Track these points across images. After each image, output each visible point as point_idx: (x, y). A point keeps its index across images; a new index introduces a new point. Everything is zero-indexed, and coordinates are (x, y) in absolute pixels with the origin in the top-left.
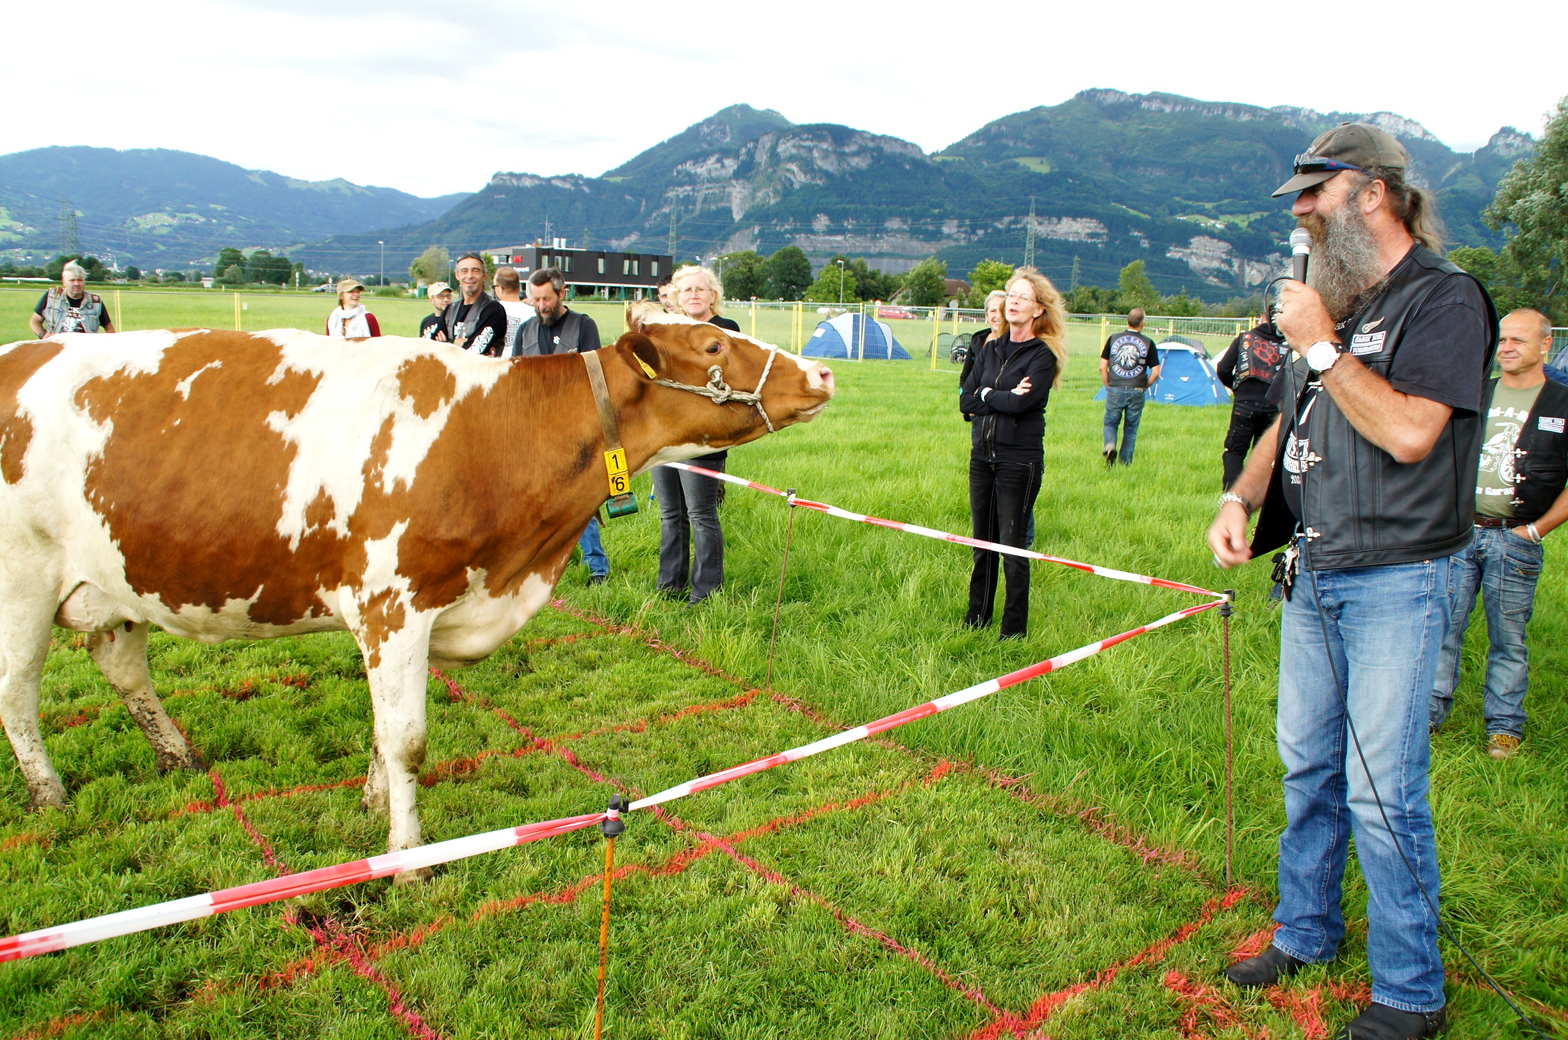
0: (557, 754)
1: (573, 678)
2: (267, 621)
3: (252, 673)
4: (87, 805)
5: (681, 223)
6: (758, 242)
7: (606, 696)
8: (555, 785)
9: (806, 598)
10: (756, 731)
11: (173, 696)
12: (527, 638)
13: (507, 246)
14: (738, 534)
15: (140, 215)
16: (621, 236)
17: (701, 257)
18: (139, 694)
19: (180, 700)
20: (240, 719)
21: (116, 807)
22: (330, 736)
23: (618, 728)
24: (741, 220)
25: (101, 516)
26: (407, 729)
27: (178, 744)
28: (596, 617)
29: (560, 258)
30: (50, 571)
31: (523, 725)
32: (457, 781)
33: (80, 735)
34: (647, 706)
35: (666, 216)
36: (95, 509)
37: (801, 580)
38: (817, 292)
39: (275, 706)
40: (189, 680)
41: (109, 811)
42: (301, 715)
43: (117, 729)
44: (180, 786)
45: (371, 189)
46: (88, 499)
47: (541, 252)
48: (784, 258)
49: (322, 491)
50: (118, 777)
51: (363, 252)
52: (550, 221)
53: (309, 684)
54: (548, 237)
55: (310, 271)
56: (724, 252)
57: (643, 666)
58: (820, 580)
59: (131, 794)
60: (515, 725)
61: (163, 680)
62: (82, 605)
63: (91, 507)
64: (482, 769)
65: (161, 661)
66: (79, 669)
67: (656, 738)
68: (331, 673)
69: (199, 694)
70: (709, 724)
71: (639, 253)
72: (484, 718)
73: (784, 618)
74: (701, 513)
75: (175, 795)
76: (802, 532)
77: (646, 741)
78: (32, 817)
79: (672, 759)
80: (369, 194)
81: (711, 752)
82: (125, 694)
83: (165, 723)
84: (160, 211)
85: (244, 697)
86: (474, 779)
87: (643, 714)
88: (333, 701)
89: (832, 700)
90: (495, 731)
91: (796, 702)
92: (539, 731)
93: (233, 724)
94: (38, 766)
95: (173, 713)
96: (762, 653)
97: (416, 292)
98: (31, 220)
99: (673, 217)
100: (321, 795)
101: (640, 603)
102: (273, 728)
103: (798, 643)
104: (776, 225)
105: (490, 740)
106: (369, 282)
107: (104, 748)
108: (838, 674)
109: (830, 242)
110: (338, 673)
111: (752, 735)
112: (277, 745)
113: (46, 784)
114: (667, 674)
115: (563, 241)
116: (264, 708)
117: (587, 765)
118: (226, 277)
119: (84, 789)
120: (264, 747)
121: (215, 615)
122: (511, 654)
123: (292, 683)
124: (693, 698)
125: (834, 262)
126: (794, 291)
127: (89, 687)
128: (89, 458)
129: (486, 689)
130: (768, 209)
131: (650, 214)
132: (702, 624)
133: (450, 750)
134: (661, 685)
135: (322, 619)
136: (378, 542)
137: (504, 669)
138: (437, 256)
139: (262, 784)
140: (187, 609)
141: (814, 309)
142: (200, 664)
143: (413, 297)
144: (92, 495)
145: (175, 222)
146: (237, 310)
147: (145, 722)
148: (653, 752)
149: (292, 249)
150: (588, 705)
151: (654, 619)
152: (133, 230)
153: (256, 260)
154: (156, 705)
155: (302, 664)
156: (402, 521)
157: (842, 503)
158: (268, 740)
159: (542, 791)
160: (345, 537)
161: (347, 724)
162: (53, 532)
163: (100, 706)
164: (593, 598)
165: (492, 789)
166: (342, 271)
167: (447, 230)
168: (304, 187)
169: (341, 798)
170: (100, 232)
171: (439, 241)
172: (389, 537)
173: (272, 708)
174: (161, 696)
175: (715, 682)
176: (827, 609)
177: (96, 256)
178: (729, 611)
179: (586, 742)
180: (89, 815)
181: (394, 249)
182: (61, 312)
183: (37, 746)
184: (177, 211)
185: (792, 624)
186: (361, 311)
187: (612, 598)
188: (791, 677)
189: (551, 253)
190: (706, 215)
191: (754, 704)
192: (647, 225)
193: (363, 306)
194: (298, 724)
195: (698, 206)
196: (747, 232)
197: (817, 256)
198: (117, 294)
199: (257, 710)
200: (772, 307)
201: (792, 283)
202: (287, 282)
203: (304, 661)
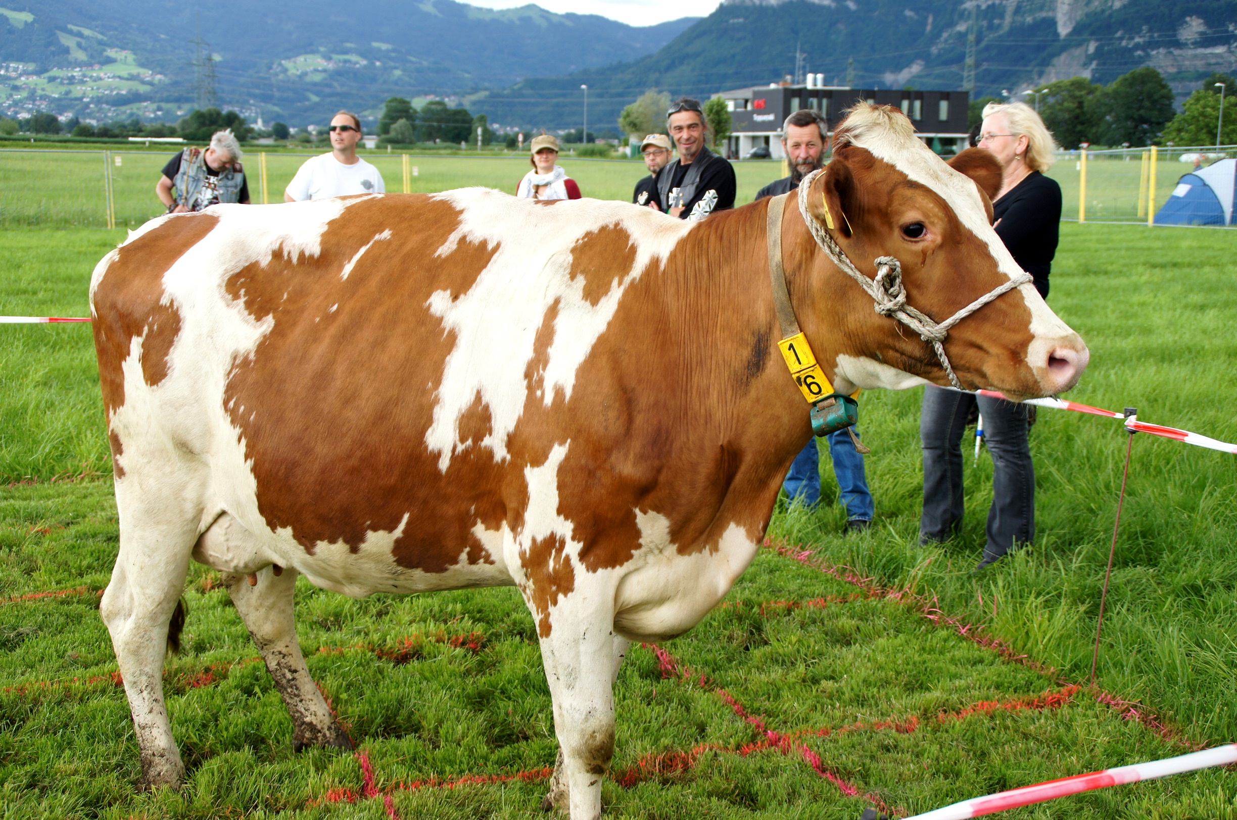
0: (796, 754)
1: (821, 654)
2: (417, 567)
3: (414, 629)
4: (208, 785)
5: (983, 44)
6: (1094, 65)
7: (865, 681)
8: (792, 796)
9: (1152, 562)
10: (1074, 744)
11: (318, 654)
12: (762, 598)
13: (745, 87)
14: (1053, 470)
15: (288, 58)
16: (898, 67)
17: (1010, 90)
18: (280, 646)
19: (325, 660)
20: (397, 687)
21: (242, 790)
22: (507, 714)
23: (879, 725)
24: (1070, 34)
25: (238, 431)
26: (586, 719)
27: (320, 713)
28: (854, 575)
29: (815, 101)
30: (190, 494)
31: (752, 713)
32: (665, 782)
33: (205, 698)
34: (921, 698)
35: (962, 36)
36: (233, 422)
37: (1144, 536)
38: (1179, 131)
39: (439, 673)
40: (338, 636)
41: (234, 795)
42: (473, 684)
43: (249, 692)
44: (320, 767)
45: (570, 16)
46: (226, 409)
47: (790, 94)
48: (1131, 85)
49: (479, 396)
50: (246, 753)
51: (561, 100)
52: (802, 51)
53: (484, 646)
54: (799, 73)
55: (496, 126)
56: (1043, 82)
57: (916, 644)
58: (1173, 538)
59: (261, 774)
60: (742, 712)
61: (306, 634)
62: (222, 539)
63: (229, 419)
64: (698, 768)
65: (305, 611)
66: (207, 617)
67: (932, 743)
68: (511, 633)
69: (350, 652)
70: (1006, 728)
71: (923, 89)
72: (702, 701)
73: (1117, 589)
74: (1002, 442)
75: (313, 779)
76: (1147, 470)
77: (917, 745)
78: (143, 796)
79: (953, 773)
80: (569, 23)
81: (1008, 767)
82: (264, 644)
83: (307, 685)
84: (313, 52)
85: (403, 659)
86: (686, 780)
87: (914, 708)
88: (513, 670)
89: (1190, 708)
90: (716, 719)
91: (1135, 707)
92: (773, 723)
93: (389, 693)
94: (155, 732)
95: (318, 674)
96: (1085, 634)
97: (628, 150)
98: (159, 66)
99: (971, 38)
100: (492, 789)
101: (914, 558)
102: (436, 700)
103: (1138, 624)
104: (1121, 39)
105: (709, 730)
106: (568, 139)
107: (232, 715)
108: (1198, 671)
109: (1205, 56)
110: (521, 634)
111: (1067, 749)
112: (440, 722)
113: (162, 756)
114: (948, 656)
115: (820, 76)
116: (427, 674)
117: (835, 773)
118: (392, 134)
119: (206, 765)
120: (424, 723)
121: (354, 556)
122: (740, 619)
123: (463, 644)
124: (984, 692)
125: (1209, 86)
126: (1145, 132)
127: (218, 638)
128: (235, 358)
129: (706, 663)
130: (1111, 16)
131: (939, 35)
132: (999, 591)
133: (657, 741)
134: (940, 670)
135: (481, 568)
136: (536, 470)
137: (730, 638)
138: (655, 103)
139: (420, 771)
140: (322, 546)
141: (1175, 157)
142: (352, 616)
143: (624, 157)
144: (231, 404)
145: (330, 66)
146: (406, 177)
147: (284, 681)
148: (926, 761)
149: (474, 98)
150: (840, 692)
151: (933, 582)
152: (281, 76)
153: (429, 112)
154: (298, 662)
155: (475, 620)
156: (562, 443)
157: (1210, 430)
158: (430, 715)
159: (774, 803)
160: (504, 460)
161: (529, 700)
162: (197, 445)
163: (229, 663)
164: (851, 550)
165: (710, 795)
166: (535, 125)
167: (669, 68)
168: (488, 18)
169: (517, 795)
170: (242, 80)
171: (657, 84)
172: (547, 464)
173: (436, 674)
174: (306, 654)
175: (1015, 671)
176: (1182, 578)
177: (236, 110)
178: (1038, 575)
179: (836, 741)
180: (210, 799)
181: (600, 96)
182: (196, 180)
183: (157, 707)
184: (333, 52)
185: (1129, 598)
186: (558, 177)
187: (876, 551)
188: (1127, 671)
189: (804, 95)
190: (1017, 31)
191: (1072, 706)
192: (934, 50)
193: (562, 170)
194: (468, 697)
195: (1008, 20)
196: (1078, 52)
197: (1183, 79)
198: (262, 158)
199: (418, 676)
200: (1111, 157)
201: (1143, 120)
202: (467, 141)
203: (479, 616)
